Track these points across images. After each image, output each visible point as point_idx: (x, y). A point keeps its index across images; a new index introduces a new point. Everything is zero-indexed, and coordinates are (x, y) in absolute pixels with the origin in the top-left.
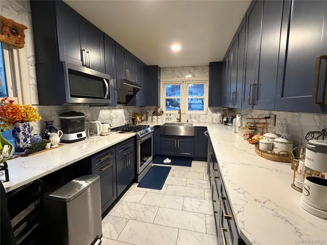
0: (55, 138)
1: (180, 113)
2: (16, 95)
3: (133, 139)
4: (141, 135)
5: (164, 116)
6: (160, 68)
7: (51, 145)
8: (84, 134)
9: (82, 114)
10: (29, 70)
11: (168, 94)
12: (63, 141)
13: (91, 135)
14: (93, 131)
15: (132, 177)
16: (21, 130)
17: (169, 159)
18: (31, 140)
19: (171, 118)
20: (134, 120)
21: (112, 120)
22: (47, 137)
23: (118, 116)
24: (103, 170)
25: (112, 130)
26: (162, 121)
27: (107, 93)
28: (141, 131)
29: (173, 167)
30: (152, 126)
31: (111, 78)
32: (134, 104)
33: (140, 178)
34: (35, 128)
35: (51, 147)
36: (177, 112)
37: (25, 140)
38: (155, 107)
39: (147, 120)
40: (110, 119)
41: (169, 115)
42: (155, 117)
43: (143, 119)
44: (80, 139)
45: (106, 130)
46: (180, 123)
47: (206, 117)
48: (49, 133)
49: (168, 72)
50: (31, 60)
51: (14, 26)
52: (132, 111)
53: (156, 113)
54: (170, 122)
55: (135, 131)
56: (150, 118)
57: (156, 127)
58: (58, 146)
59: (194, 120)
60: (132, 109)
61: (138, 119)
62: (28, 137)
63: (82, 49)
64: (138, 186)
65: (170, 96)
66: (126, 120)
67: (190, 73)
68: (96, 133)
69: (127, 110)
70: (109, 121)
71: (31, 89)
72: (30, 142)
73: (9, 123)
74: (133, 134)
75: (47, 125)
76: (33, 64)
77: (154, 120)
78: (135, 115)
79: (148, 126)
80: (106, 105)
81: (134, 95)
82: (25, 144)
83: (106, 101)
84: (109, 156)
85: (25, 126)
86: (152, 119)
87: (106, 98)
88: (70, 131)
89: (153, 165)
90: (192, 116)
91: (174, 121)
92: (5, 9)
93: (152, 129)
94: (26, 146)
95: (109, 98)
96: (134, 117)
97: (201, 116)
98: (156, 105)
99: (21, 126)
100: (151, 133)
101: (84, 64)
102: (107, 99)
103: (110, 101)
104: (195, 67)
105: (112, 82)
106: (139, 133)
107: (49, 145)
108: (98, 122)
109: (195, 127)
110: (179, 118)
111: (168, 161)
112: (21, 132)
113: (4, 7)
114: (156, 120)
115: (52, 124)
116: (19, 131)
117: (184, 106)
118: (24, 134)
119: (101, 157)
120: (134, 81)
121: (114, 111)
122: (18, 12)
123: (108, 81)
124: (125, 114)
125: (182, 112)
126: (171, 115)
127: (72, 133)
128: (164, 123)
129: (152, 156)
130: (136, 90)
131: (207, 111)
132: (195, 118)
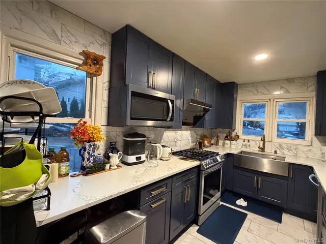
0: (115, 159)
1: (263, 140)
2: (90, 117)
3: (196, 170)
4: (206, 165)
5: (240, 142)
6: (237, 85)
7: (110, 166)
8: (143, 157)
9: (145, 136)
10: (103, 95)
11: (247, 115)
13: (151, 158)
14: (153, 155)
16: (87, 149)
17: (245, 200)
18: (94, 160)
19: (250, 146)
20: (201, 144)
21: (176, 142)
22: (108, 158)
23: (184, 138)
24: (153, 206)
25: (174, 154)
26: (237, 149)
27: (170, 115)
28: (208, 161)
30: (222, 153)
31: (177, 98)
32: (202, 126)
33: (202, 219)
34: (101, 148)
35: (110, 168)
36: (259, 138)
37: (89, 159)
38: (228, 130)
39: (217, 144)
40: (174, 141)
41: (246, 142)
42: (228, 142)
43: (212, 142)
44: (139, 162)
45: (167, 155)
46: (263, 153)
47: (309, 151)
48: (110, 154)
50: (106, 85)
51: (95, 57)
52: (200, 133)
53: (228, 137)
54: (248, 150)
55: (200, 160)
56: (221, 142)
57: (228, 156)
58: (116, 167)
59: (286, 152)
60: (200, 131)
61: (206, 143)
62: (92, 156)
63: (149, 71)
64: (198, 231)
65: (249, 117)
66: (192, 142)
67: (282, 88)
68: (156, 156)
69: (195, 132)
71: (103, 111)
72: (92, 161)
73: (80, 142)
74: (196, 163)
75: (111, 145)
76: (107, 89)
77: (226, 146)
78: (203, 137)
79: (218, 154)
80: (169, 127)
81: (204, 116)
82: (87, 163)
83: (168, 123)
84: (164, 189)
85: (90, 146)
86: (224, 144)
87: (168, 120)
88: (130, 152)
89: (221, 203)
90: (284, 146)
91: (254, 148)
92: (91, 45)
93: (221, 159)
94: (88, 165)
95: (172, 120)
96: (201, 141)
97: (299, 147)
98: (229, 128)
99: (87, 145)
100: (220, 162)
101: (150, 85)
102: (170, 121)
104: (290, 80)
105: (178, 103)
106: (203, 163)
107: (108, 166)
108: (159, 146)
109: (290, 164)
110: (261, 146)
111: (242, 202)
112: (87, 151)
113: (91, 43)
114: (228, 146)
115: (115, 145)
116: (85, 150)
117: (270, 131)
118: (89, 153)
119: (153, 190)
120: (203, 101)
121: (179, 133)
122: (101, 45)
123: (172, 102)
124: (192, 136)
125: (266, 140)
126: (250, 141)
127: (132, 154)
128: (239, 151)
129: (220, 192)
130: (206, 111)
131: (312, 142)
132: (289, 149)
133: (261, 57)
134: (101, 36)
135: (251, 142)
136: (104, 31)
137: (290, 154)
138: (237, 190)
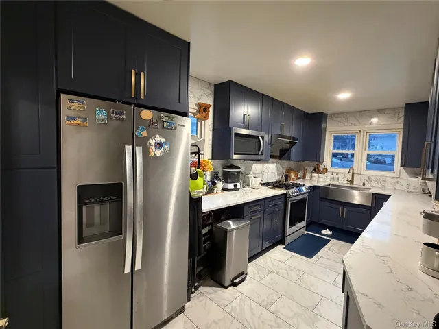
0: (220, 185)
1: (352, 172)
3: (283, 197)
4: (292, 193)
5: (328, 175)
6: (326, 115)
7: (217, 190)
8: (239, 185)
9: (239, 168)
11: (337, 146)
12: (224, 189)
13: (244, 187)
14: (246, 184)
15: (279, 237)
17: (330, 230)
19: (338, 178)
20: (287, 177)
21: (263, 174)
22: (214, 184)
23: (270, 170)
24: (253, 218)
25: (263, 184)
26: (324, 182)
27: (261, 149)
28: (293, 190)
29: (333, 241)
30: (308, 184)
31: (266, 135)
32: (288, 159)
33: (288, 240)
34: (208, 176)
35: (217, 192)
38: (317, 163)
39: (304, 177)
40: (261, 173)
41: (335, 175)
42: (315, 175)
43: (299, 176)
44: (236, 189)
45: (257, 184)
46: (351, 186)
47: (397, 182)
48: (216, 181)
49: (338, 119)
50: (211, 126)
51: (205, 106)
52: (286, 167)
53: (316, 170)
54: (336, 183)
55: (286, 189)
56: (308, 176)
57: (314, 188)
58: (221, 192)
59: (374, 184)
60: (286, 164)
61: (292, 175)
63: (245, 114)
64: (285, 248)
65: (338, 149)
66: (278, 175)
68: (248, 185)
69: (281, 165)
70: (260, 176)
74: (284, 191)
75: (215, 174)
76: (212, 129)
77: (313, 179)
78: (289, 170)
79: (304, 185)
80: (259, 160)
81: (290, 149)
83: (260, 157)
84: (258, 208)
86: (311, 177)
87: (259, 154)
88: (229, 181)
89: (306, 232)
90: (373, 178)
91: (342, 181)
93: (307, 189)
95: (262, 154)
96: (287, 174)
97: (388, 179)
98: (317, 161)
100: (305, 193)
103: (263, 157)
104: (381, 111)
105: (266, 138)
106: (290, 191)
107: (215, 190)
108: (251, 176)
109: (373, 194)
110: (350, 179)
111: (327, 232)
113: (201, 95)
114: (316, 179)
115: (218, 175)
117: (359, 164)
119: (251, 207)
120: (290, 135)
121: (266, 165)
122: (207, 96)
123: (263, 138)
124: (278, 169)
125: (355, 172)
126: (339, 174)
127: (230, 183)
128: (327, 183)
129: (305, 221)
130: (292, 144)
131: (400, 173)
132: (378, 182)
133: (344, 96)
134: (208, 88)
135: (340, 176)
136: (210, 83)
137: (377, 186)
138: (323, 222)
